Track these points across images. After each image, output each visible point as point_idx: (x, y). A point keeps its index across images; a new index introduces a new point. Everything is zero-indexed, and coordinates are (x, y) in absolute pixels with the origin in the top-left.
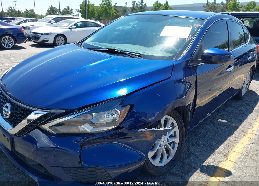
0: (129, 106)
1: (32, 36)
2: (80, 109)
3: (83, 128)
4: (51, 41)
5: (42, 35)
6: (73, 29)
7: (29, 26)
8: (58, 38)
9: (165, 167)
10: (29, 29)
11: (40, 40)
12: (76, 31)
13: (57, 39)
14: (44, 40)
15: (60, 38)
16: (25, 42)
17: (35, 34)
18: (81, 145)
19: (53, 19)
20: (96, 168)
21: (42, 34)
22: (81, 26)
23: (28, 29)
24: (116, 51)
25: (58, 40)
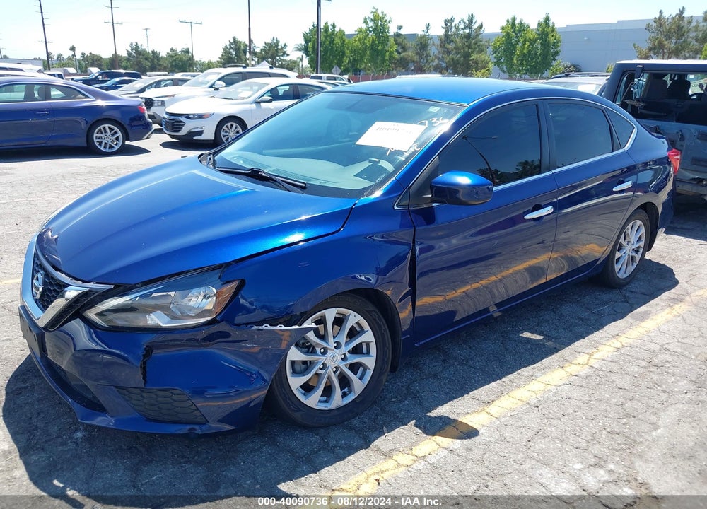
0: (235, 284)
1: (166, 122)
2: (146, 283)
3: (152, 320)
4: (209, 135)
5: (190, 118)
6: (262, 104)
7: (162, 97)
8: (227, 127)
9: (336, 413)
10: (163, 103)
11: (183, 132)
12: (270, 109)
13: (224, 128)
14: (193, 131)
15: (232, 126)
16: (148, 138)
17: (172, 118)
18: (145, 348)
19: (220, 79)
20: (173, 391)
21: (187, 116)
22: (285, 97)
23: (160, 104)
24: (263, 175)
25: (226, 132)
